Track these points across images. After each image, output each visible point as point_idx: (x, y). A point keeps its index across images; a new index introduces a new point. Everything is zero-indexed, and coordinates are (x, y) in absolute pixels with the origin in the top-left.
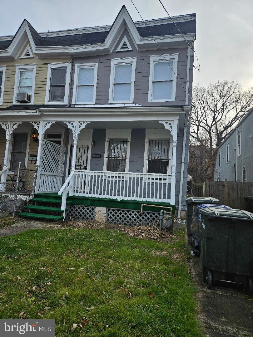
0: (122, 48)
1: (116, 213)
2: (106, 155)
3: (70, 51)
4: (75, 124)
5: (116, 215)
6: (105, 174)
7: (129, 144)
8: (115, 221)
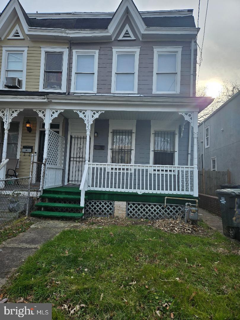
1: (136, 207)
2: (110, 146)
3: (68, 35)
4: (87, 113)
5: (136, 210)
7: (134, 135)
8: (136, 215)
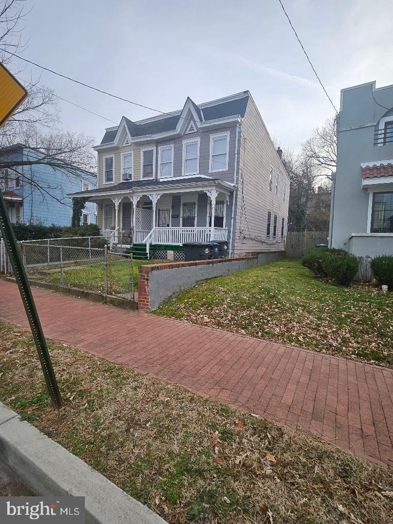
0: (190, 130)
1: (179, 254)
2: (181, 216)
3: (154, 138)
4: (154, 196)
5: (179, 256)
6: (180, 229)
7: (197, 206)
8: (179, 259)
